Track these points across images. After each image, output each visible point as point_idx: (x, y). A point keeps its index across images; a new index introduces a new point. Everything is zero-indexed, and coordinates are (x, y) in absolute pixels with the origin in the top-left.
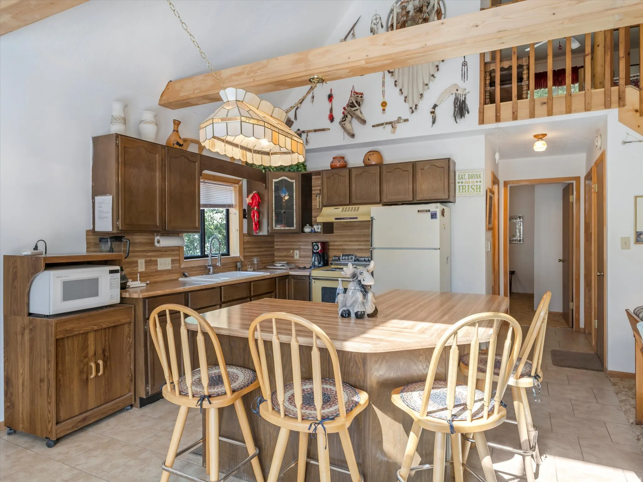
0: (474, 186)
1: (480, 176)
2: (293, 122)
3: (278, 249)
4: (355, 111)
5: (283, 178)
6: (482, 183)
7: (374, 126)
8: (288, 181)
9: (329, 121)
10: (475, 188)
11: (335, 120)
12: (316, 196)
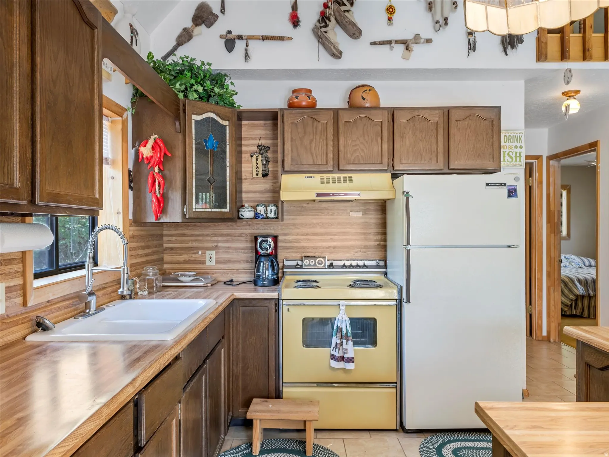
0: (513, 152)
1: (520, 139)
2: (217, 17)
3: (172, 249)
4: (345, 11)
5: (209, 115)
6: (523, 149)
7: (373, 44)
8: (217, 121)
9: (290, 26)
10: (514, 156)
11: (300, 24)
12: (252, 156)
